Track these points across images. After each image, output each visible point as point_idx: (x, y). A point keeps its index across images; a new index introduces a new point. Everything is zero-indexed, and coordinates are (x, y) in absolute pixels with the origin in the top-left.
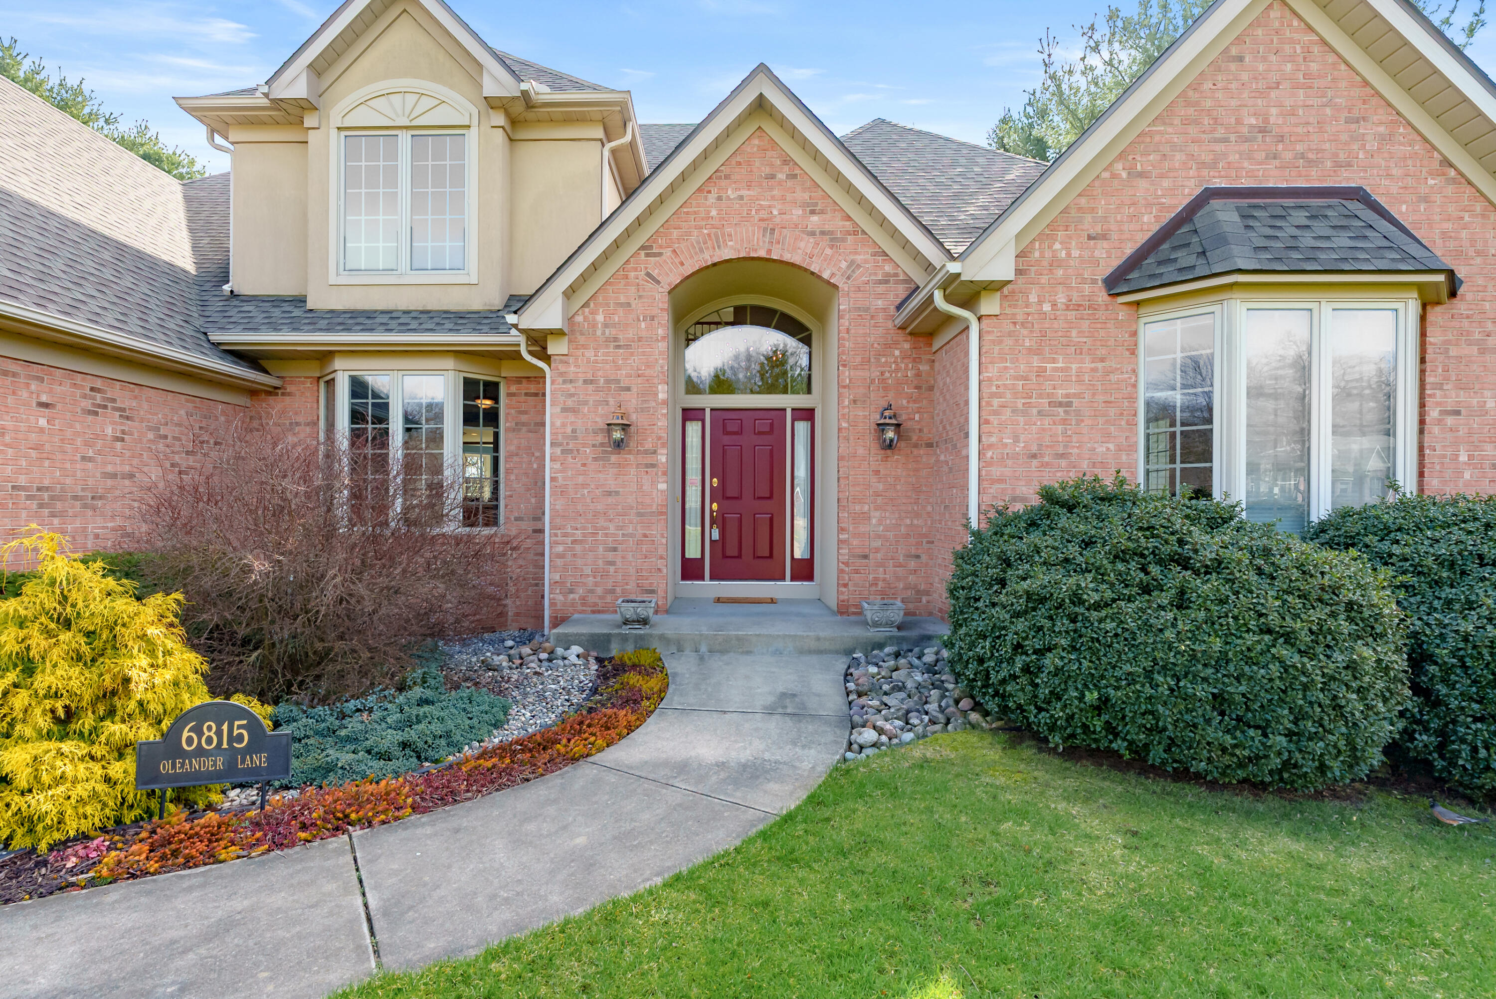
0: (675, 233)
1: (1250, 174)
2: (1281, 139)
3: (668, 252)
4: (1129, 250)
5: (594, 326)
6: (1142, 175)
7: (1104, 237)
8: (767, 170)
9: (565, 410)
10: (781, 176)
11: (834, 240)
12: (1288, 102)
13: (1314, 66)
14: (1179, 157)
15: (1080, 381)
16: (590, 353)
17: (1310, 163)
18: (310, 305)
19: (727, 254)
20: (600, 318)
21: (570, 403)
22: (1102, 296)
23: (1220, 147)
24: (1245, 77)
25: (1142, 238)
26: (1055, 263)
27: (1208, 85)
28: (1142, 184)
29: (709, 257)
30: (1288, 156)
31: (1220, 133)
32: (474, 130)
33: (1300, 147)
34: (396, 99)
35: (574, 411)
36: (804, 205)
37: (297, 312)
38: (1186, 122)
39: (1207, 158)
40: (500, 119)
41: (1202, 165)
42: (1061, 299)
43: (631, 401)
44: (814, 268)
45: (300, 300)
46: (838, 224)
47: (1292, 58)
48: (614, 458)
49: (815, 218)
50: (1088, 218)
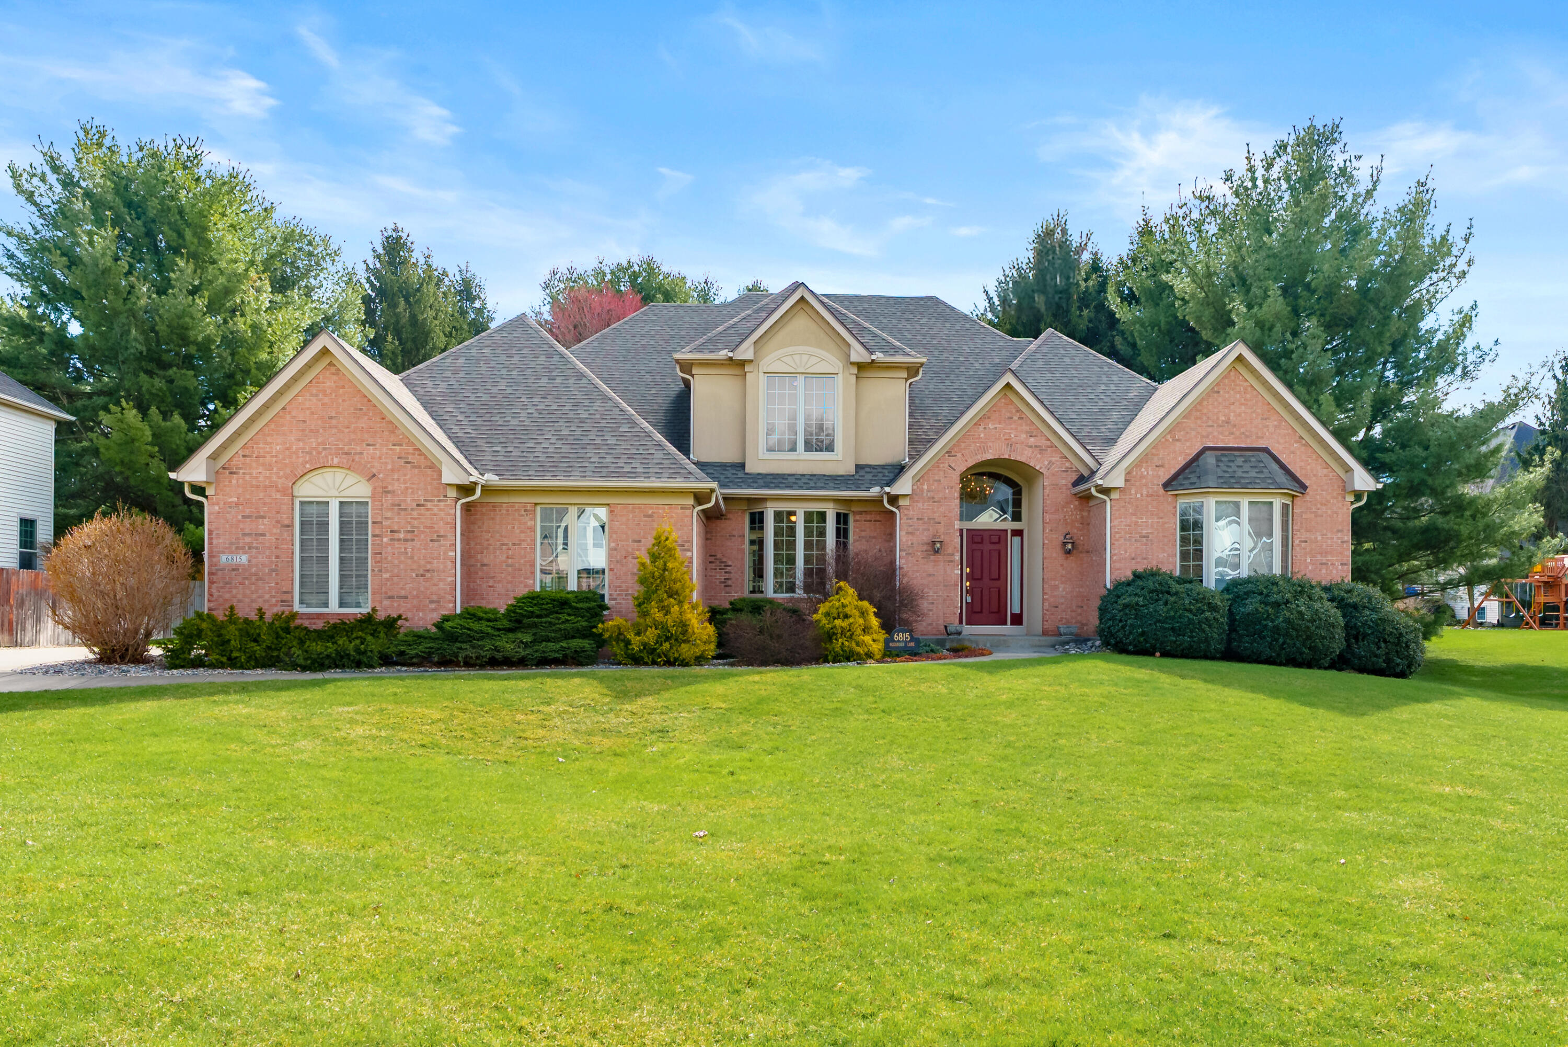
0: (963, 445)
1: (1222, 441)
2: (1235, 426)
3: (959, 455)
4: (1173, 472)
5: (922, 491)
6: (1178, 440)
7: (1162, 466)
8: (1008, 415)
9: (908, 533)
10: (1015, 418)
11: (1041, 450)
12: (1238, 411)
13: (1248, 396)
14: (1193, 433)
15: (1152, 526)
16: (920, 505)
17: (1247, 437)
18: (748, 470)
19: (989, 456)
20: (925, 487)
21: (910, 530)
22: (1162, 491)
23: (1210, 429)
24: (1220, 400)
25: (1178, 467)
26: (1142, 477)
27: (1205, 403)
28: (1178, 444)
29: (980, 458)
30: (1238, 433)
31: (1210, 423)
32: (840, 375)
33: (1243, 430)
34: (797, 357)
35: (911, 533)
36: (1027, 432)
37: (740, 474)
38: (1196, 418)
39: (1204, 433)
40: (855, 370)
41: (1203, 437)
42: (1145, 493)
43: (941, 529)
44: (1032, 464)
45: (742, 466)
46: (1044, 443)
47: (1239, 392)
48: (932, 557)
49: (1032, 439)
50: (1156, 458)
